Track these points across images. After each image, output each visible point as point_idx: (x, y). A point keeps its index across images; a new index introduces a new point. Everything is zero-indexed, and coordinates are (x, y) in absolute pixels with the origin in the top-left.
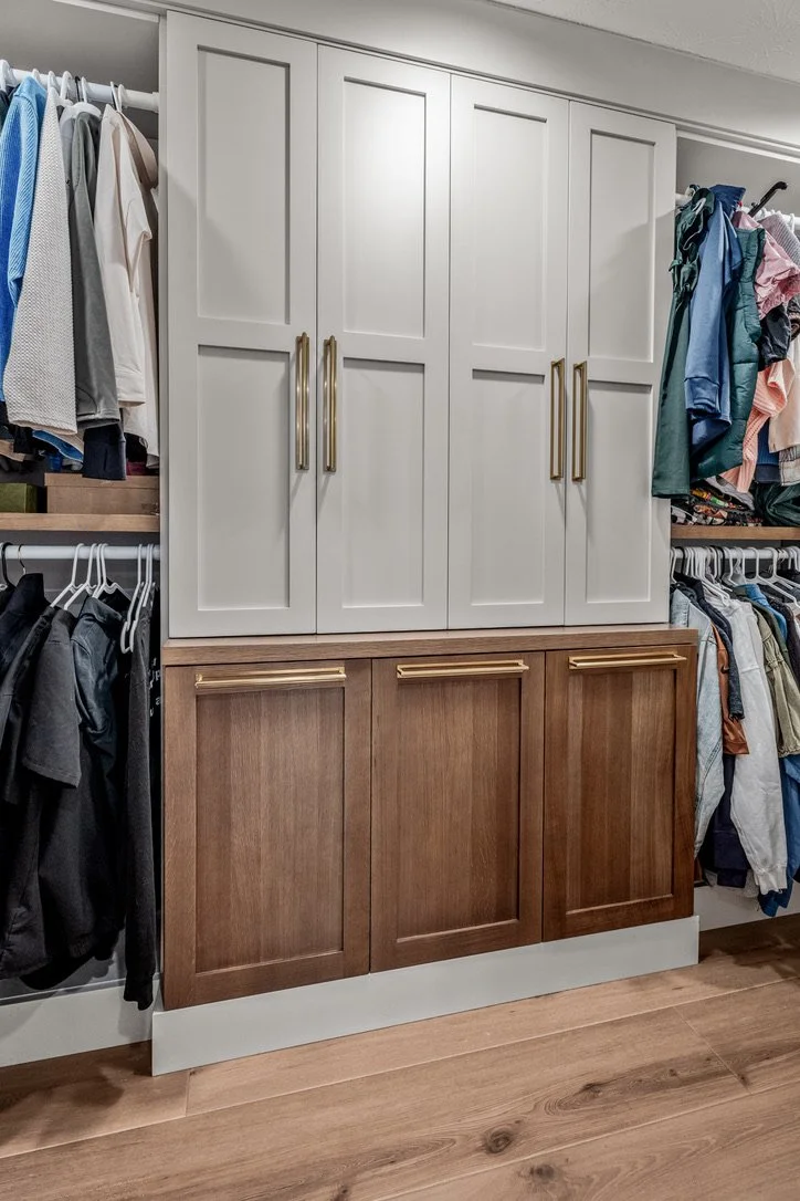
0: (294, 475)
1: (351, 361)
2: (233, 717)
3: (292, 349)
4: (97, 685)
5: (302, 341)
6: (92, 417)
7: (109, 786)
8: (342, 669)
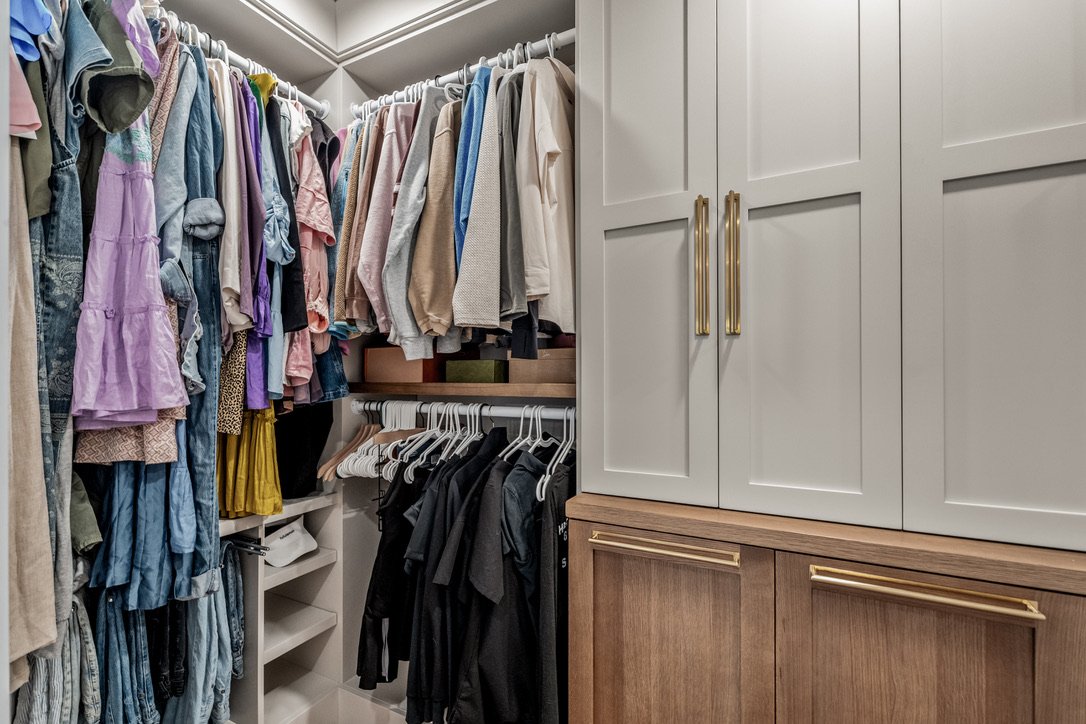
0: (693, 342)
1: (756, 212)
2: (625, 577)
3: (690, 215)
4: (523, 524)
5: (702, 204)
6: (508, 313)
7: (530, 607)
8: (737, 556)
